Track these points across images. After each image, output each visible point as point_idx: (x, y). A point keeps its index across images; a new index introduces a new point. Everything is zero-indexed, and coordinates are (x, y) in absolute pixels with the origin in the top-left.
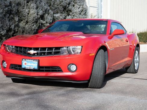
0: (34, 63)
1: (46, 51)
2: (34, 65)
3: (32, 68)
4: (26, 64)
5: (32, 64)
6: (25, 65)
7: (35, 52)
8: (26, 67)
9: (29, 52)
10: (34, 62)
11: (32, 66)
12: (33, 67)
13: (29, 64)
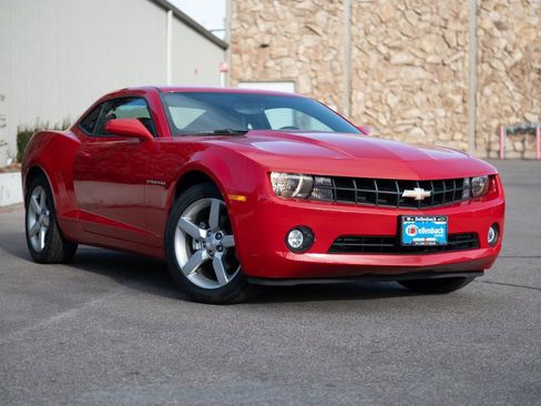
0: (436, 227)
2: (437, 231)
3: (432, 241)
4: (413, 231)
6: (411, 235)
8: (415, 240)
10: (437, 223)
11: (432, 236)
12: (436, 240)
13: (423, 231)
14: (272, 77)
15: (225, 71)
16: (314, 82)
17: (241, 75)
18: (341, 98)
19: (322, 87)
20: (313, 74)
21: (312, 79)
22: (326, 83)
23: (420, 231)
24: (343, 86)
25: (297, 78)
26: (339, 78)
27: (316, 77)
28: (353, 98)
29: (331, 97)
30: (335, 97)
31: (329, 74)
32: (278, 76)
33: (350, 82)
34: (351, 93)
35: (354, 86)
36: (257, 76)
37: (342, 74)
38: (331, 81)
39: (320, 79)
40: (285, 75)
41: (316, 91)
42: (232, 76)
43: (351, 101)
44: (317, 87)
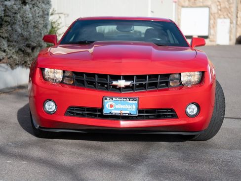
0: (129, 104)
1: (147, 82)
2: (130, 107)
3: (126, 112)
4: (112, 106)
5: (126, 107)
6: (110, 108)
7: (128, 83)
8: (113, 112)
9: (115, 83)
10: (129, 102)
11: (126, 110)
12: (128, 112)
13: (120, 106)
14: (198, 5)
15: (175, 2)
16: (219, 7)
17: (183, 4)
18: (232, 15)
19: (223, 10)
20: (218, 3)
21: (217, 6)
22: (225, 8)
23: (117, 106)
24: (233, 9)
25: (210, 5)
26: (232, 5)
27: (220, 5)
28: (238, 15)
29: (227, 15)
30: (229, 15)
31: (227, 3)
32: (201, 4)
33: (237, 7)
34: (237, 13)
35: (239, 9)
36: (191, 4)
37: (233, 3)
38: (228, 7)
39: (222, 6)
40: (205, 4)
41: (219, 12)
42: (178, 5)
43: (237, 17)
44: (220, 10)
